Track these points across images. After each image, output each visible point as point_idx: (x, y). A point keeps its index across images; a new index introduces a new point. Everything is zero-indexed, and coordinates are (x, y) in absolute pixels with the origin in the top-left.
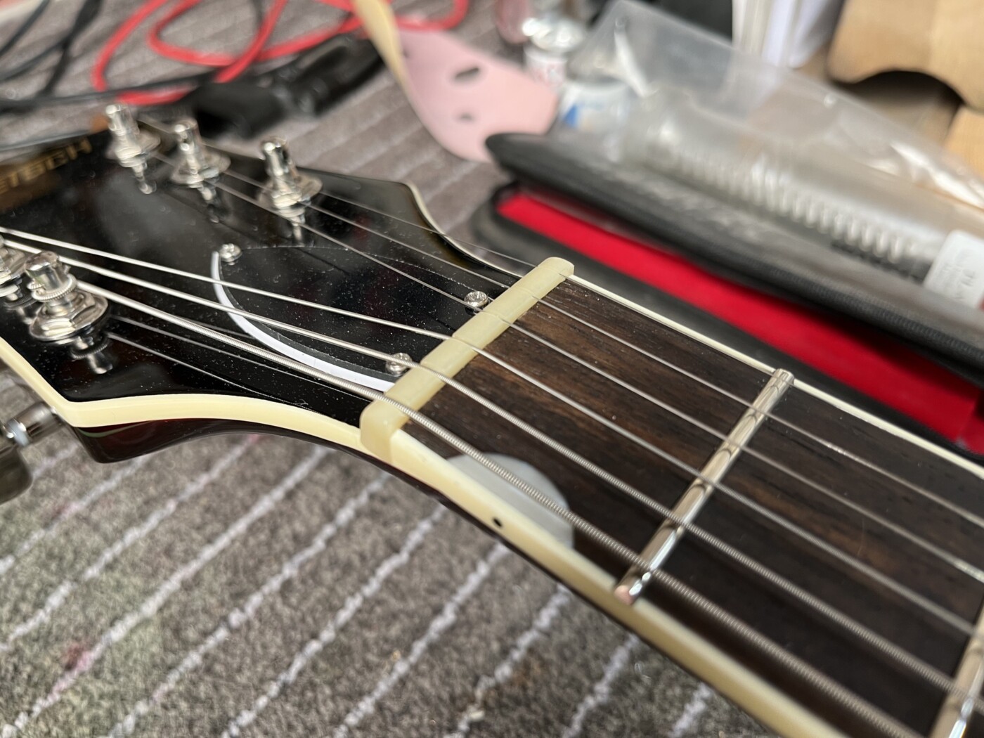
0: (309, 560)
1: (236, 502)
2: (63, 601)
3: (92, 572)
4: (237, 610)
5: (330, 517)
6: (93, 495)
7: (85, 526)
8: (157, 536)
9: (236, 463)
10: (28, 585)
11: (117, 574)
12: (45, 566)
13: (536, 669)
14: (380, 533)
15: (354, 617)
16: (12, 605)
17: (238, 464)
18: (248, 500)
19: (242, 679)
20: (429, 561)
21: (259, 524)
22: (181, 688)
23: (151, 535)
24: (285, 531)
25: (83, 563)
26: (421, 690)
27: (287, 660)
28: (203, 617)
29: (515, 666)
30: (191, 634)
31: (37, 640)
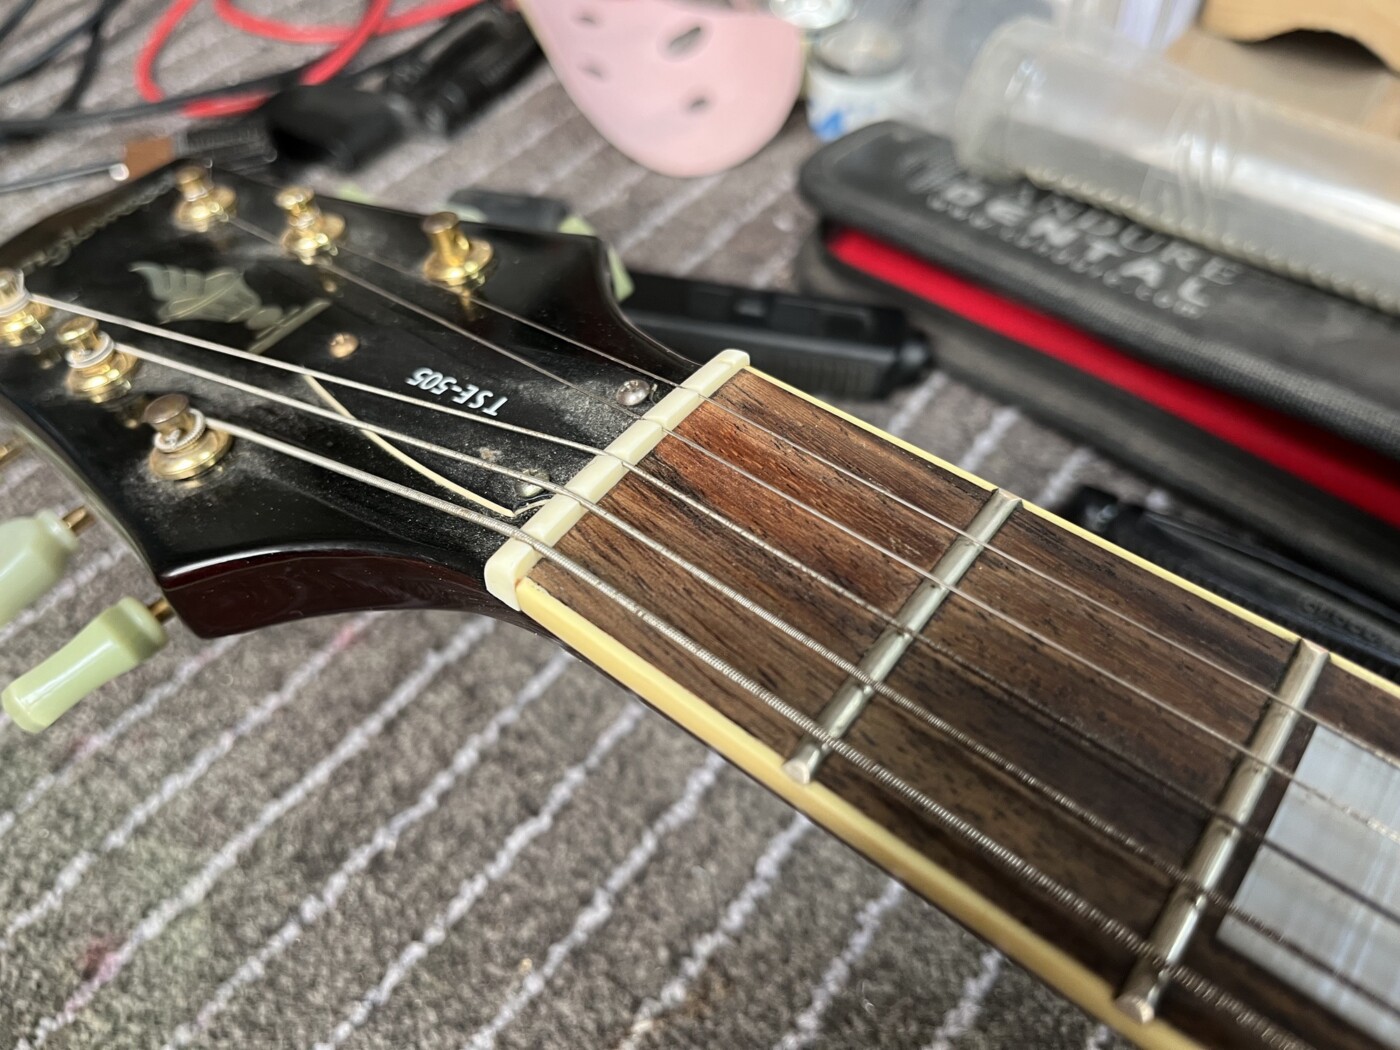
0: (412, 824)
1: (316, 738)
2: (79, 879)
3: (117, 839)
4: (312, 897)
5: (444, 760)
6: (120, 725)
7: (107, 770)
8: (206, 787)
9: (317, 677)
10: (32, 857)
11: (152, 843)
12: (57, 828)
13: (718, 990)
14: (513, 786)
15: (472, 909)
16: (12, 883)
17: (321, 679)
18: (333, 735)
19: (317, 998)
20: (579, 828)
21: (347, 771)
22: (235, 1008)
23: (197, 786)
24: (382, 782)
25: (105, 825)
26: (559, 1018)
27: (376, 970)
28: (265, 907)
29: (690, 984)
30: (250, 932)
31: (43, 934)
